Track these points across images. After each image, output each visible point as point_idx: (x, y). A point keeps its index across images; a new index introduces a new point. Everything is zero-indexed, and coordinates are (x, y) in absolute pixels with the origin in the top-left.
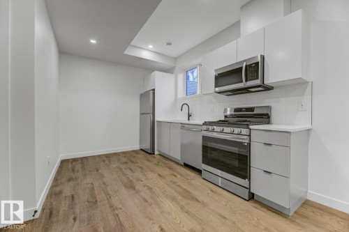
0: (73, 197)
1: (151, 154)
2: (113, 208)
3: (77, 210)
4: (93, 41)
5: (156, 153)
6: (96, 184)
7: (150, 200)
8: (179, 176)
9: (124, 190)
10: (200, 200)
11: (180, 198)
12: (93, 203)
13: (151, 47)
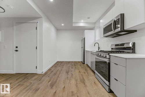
0: (52, 71)
1: (83, 63)
2: (58, 77)
3: (51, 75)
4: (63, 25)
5: (85, 63)
6: (60, 69)
7: (69, 78)
8: (86, 73)
9: (65, 73)
10: (86, 84)
11: (79, 81)
12: (55, 74)
13: (82, 21)
